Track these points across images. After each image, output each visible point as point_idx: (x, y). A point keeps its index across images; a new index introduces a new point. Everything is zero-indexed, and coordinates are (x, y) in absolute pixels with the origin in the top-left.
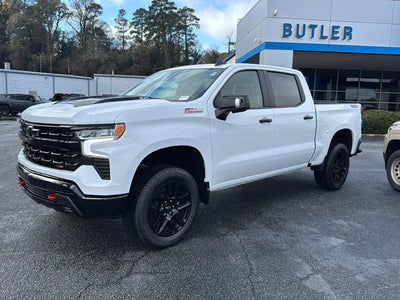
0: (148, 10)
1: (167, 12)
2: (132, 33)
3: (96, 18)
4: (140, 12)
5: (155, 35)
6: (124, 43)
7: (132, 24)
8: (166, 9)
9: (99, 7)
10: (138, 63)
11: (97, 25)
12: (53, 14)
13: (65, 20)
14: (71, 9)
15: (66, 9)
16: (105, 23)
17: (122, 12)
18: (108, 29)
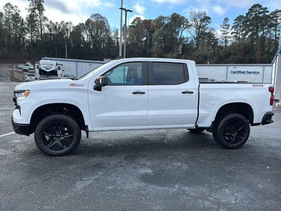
0: (245, 16)
1: (261, 15)
2: (232, 33)
3: (206, 26)
4: (240, 18)
5: (249, 34)
6: (226, 41)
7: (233, 27)
8: (260, 13)
9: (209, 18)
10: (235, 55)
11: (207, 31)
12: (180, 27)
13: (186, 30)
14: (191, 22)
15: (188, 22)
16: (213, 29)
17: (226, 20)
18: (215, 33)
